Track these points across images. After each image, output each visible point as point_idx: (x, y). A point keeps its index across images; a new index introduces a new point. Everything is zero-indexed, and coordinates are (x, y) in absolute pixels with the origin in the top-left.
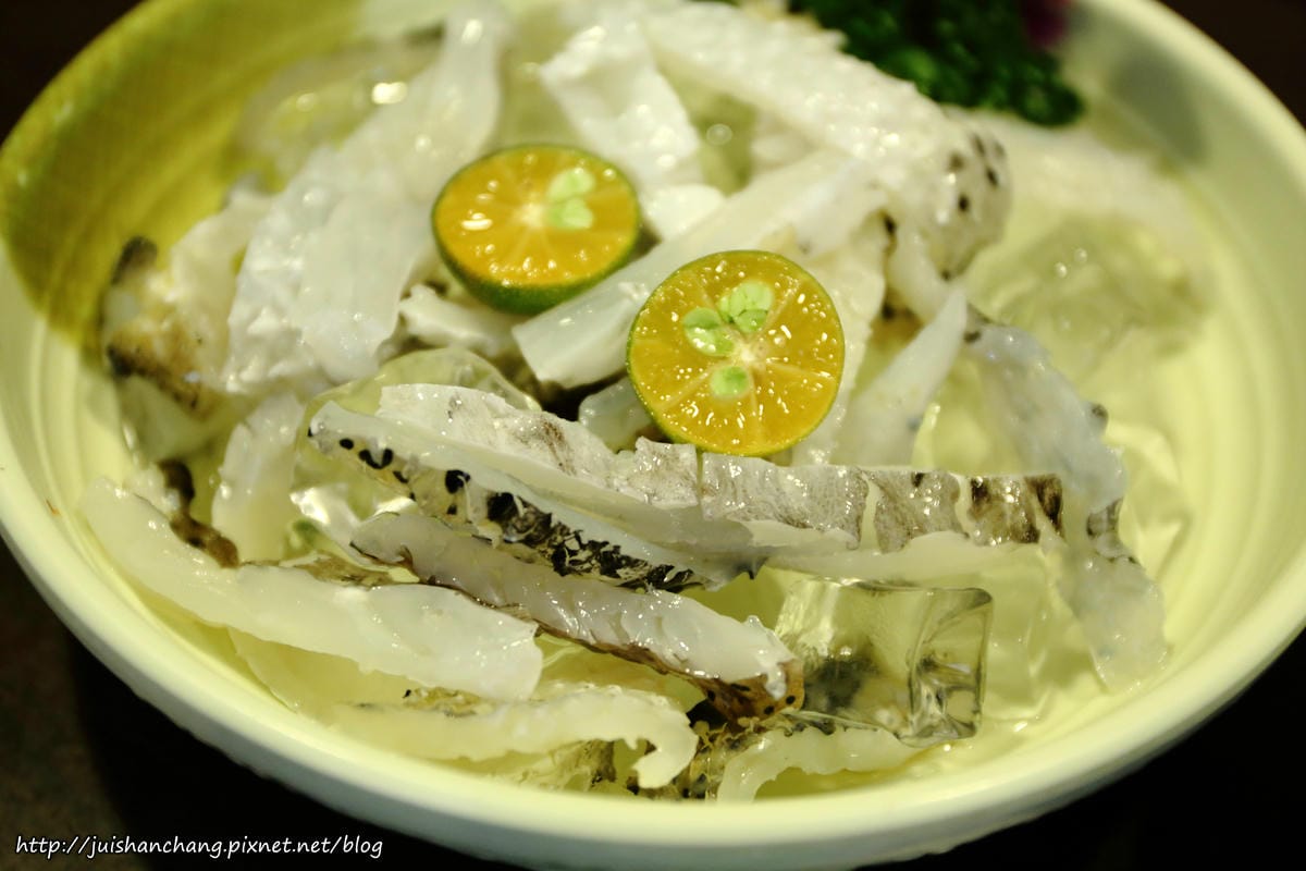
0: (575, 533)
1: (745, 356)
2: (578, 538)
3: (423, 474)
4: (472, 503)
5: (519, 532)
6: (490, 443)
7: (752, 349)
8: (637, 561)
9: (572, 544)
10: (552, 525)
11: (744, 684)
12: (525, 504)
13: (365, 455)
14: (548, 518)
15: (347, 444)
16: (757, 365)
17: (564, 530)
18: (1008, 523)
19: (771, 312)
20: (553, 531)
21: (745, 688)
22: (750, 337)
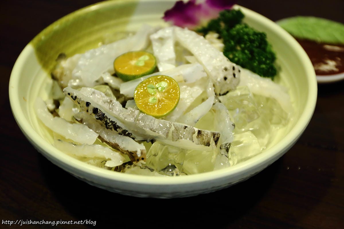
0: (109, 118)
1: (158, 96)
2: (109, 120)
3: (82, 102)
4: (90, 109)
5: (98, 116)
6: (97, 101)
7: (160, 95)
8: (120, 127)
9: (108, 121)
10: (105, 116)
11: (133, 152)
12: (100, 111)
13: (72, 97)
14: (104, 114)
15: (69, 94)
16: (160, 98)
17: (107, 117)
18: (204, 141)
19: (166, 88)
20: (105, 117)
21: (133, 153)
22: (160, 92)
